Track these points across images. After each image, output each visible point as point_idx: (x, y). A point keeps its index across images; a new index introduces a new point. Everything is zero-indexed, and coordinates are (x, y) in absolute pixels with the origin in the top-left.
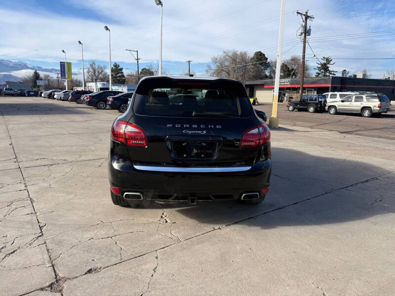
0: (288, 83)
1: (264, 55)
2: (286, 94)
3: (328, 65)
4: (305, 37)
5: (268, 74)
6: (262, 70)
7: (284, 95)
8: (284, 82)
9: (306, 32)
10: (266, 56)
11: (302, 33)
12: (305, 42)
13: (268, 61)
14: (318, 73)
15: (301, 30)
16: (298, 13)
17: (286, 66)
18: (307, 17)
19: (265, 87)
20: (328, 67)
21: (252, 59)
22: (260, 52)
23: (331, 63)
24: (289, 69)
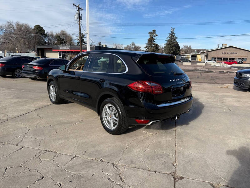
0: (69, 49)
1: (42, 28)
2: (68, 56)
3: (83, 38)
4: (80, 20)
5: (47, 41)
6: (42, 38)
7: (67, 56)
8: (66, 48)
9: (80, 18)
10: (44, 29)
11: (77, 18)
12: (80, 24)
13: (46, 32)
14: (78, 42)
15: (77, 16)
16: (74, 5)
17: (59, 37)
18: (79, 8)
19: (53, 50)
20: (83, 39)
21: (34, 30)
22: (39, 25)
23: (85, 37)
24: (61, 39)
